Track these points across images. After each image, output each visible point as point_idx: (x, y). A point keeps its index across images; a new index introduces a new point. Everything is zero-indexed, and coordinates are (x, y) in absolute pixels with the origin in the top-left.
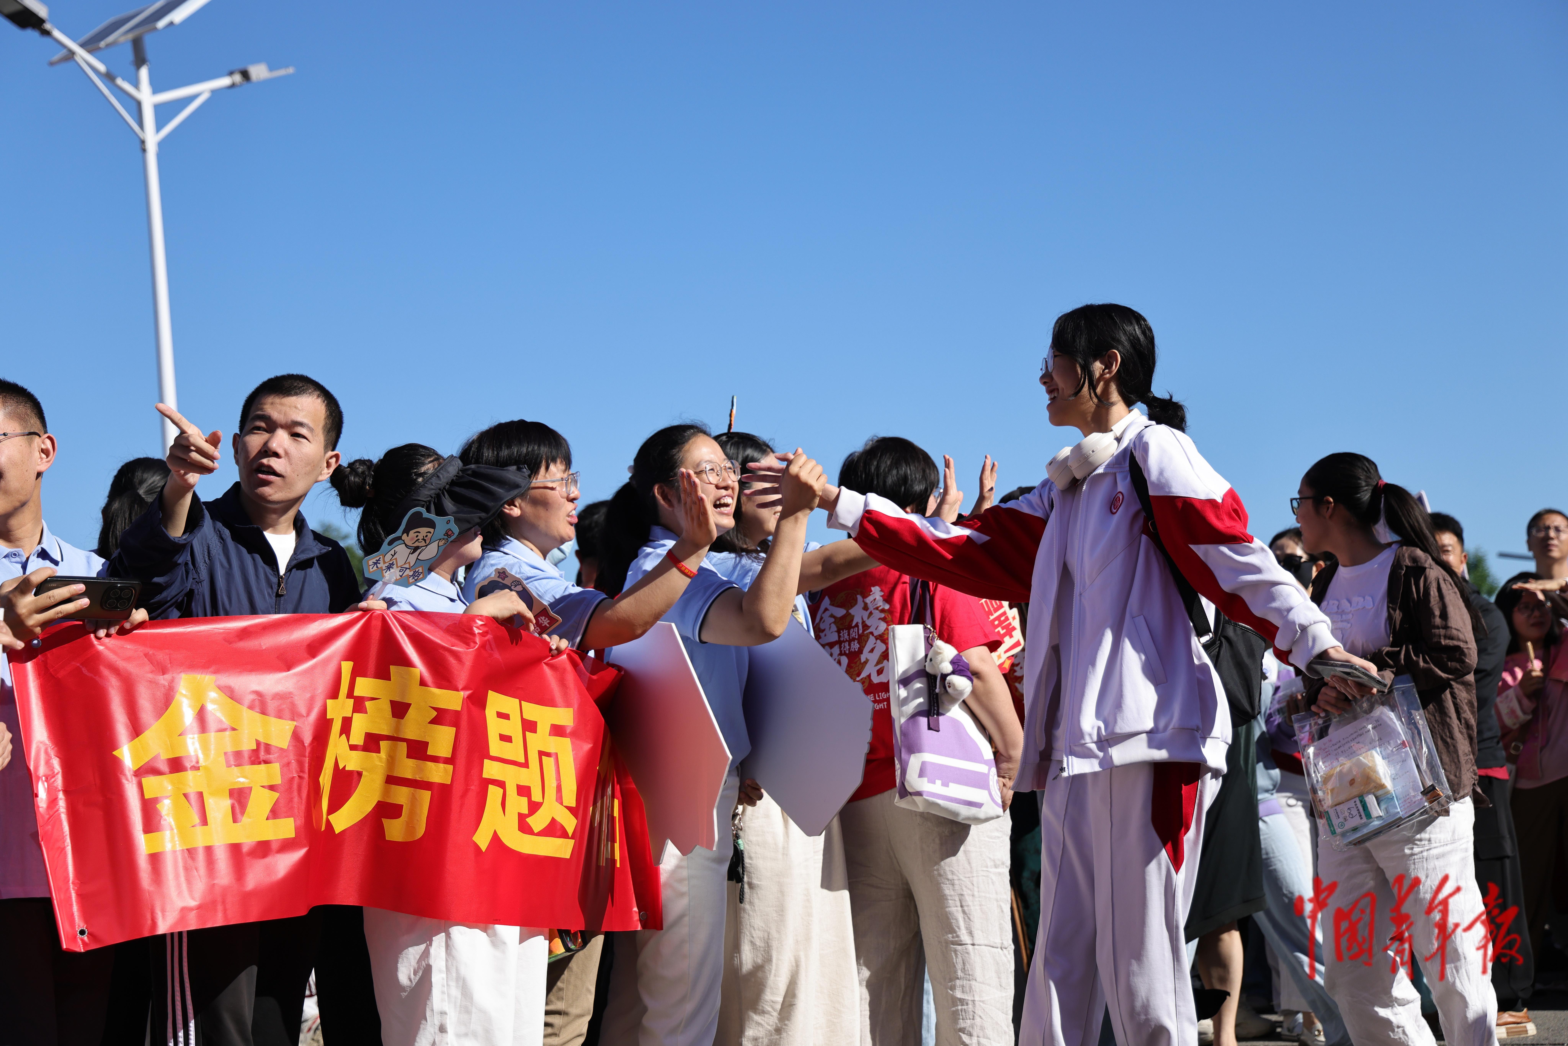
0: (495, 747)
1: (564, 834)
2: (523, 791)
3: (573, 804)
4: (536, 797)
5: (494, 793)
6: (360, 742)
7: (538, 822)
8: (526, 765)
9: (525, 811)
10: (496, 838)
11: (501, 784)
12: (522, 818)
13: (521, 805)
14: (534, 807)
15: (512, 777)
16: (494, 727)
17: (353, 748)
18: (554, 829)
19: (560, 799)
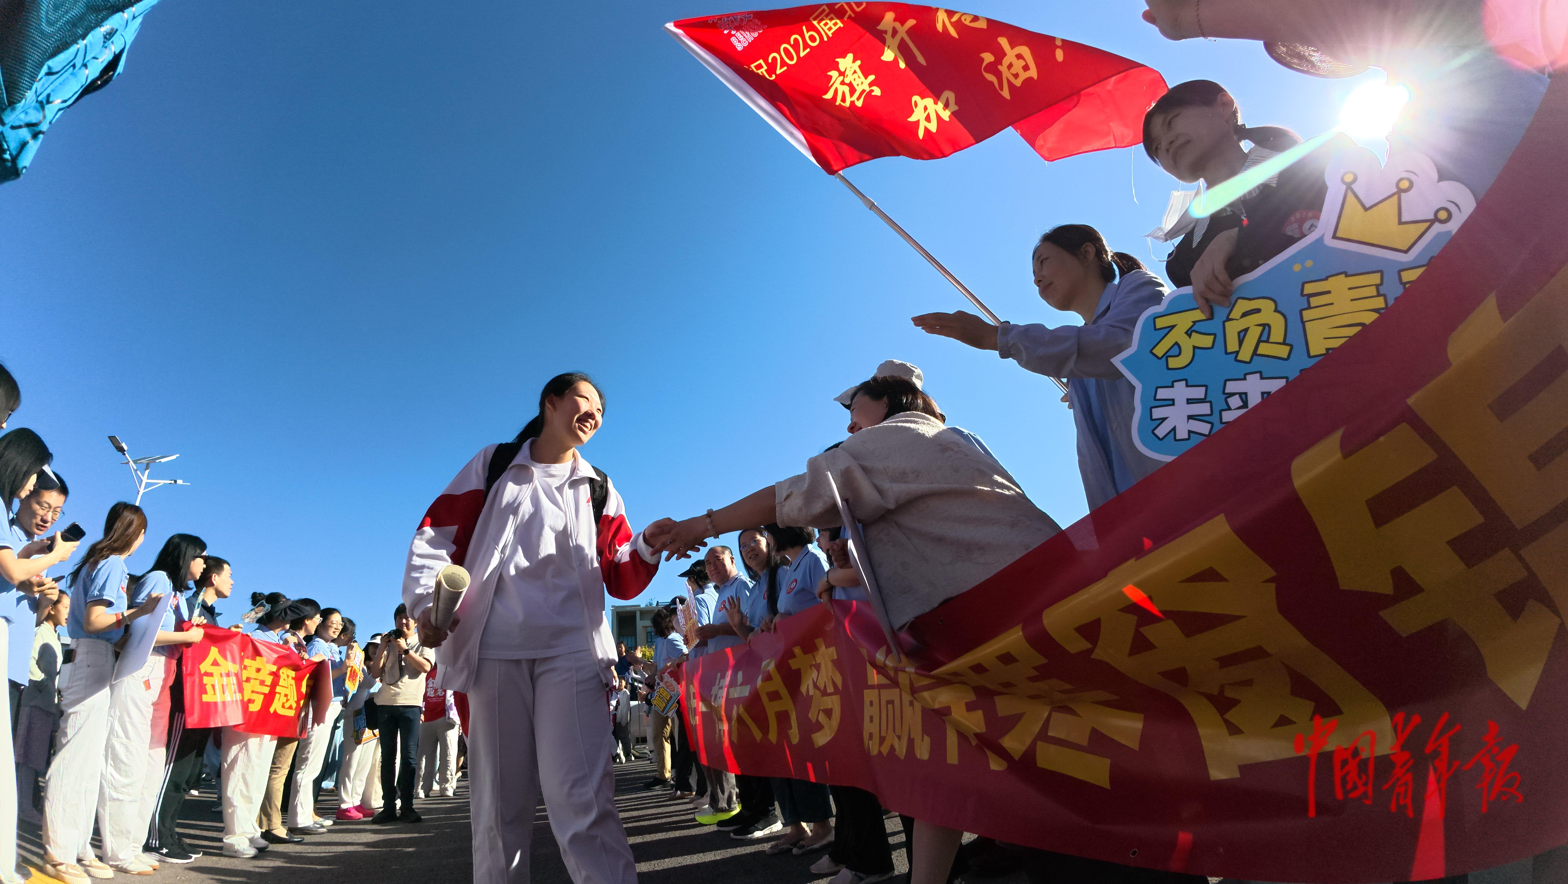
0: (281, 682)
1: (292, 710)
2: (286, 695)
3: (296, 703)
4: (288, 698)
5: (277, 695)
7: (287, 705)
8: (288, 688)
10: (275, 710)
11: (279, 693)
12: (283, 704)
13: (284, 701)
14: (288, 701)
15: (283, 692)
16: (283, 676)
18: (290, 708)
19: (294, 700)
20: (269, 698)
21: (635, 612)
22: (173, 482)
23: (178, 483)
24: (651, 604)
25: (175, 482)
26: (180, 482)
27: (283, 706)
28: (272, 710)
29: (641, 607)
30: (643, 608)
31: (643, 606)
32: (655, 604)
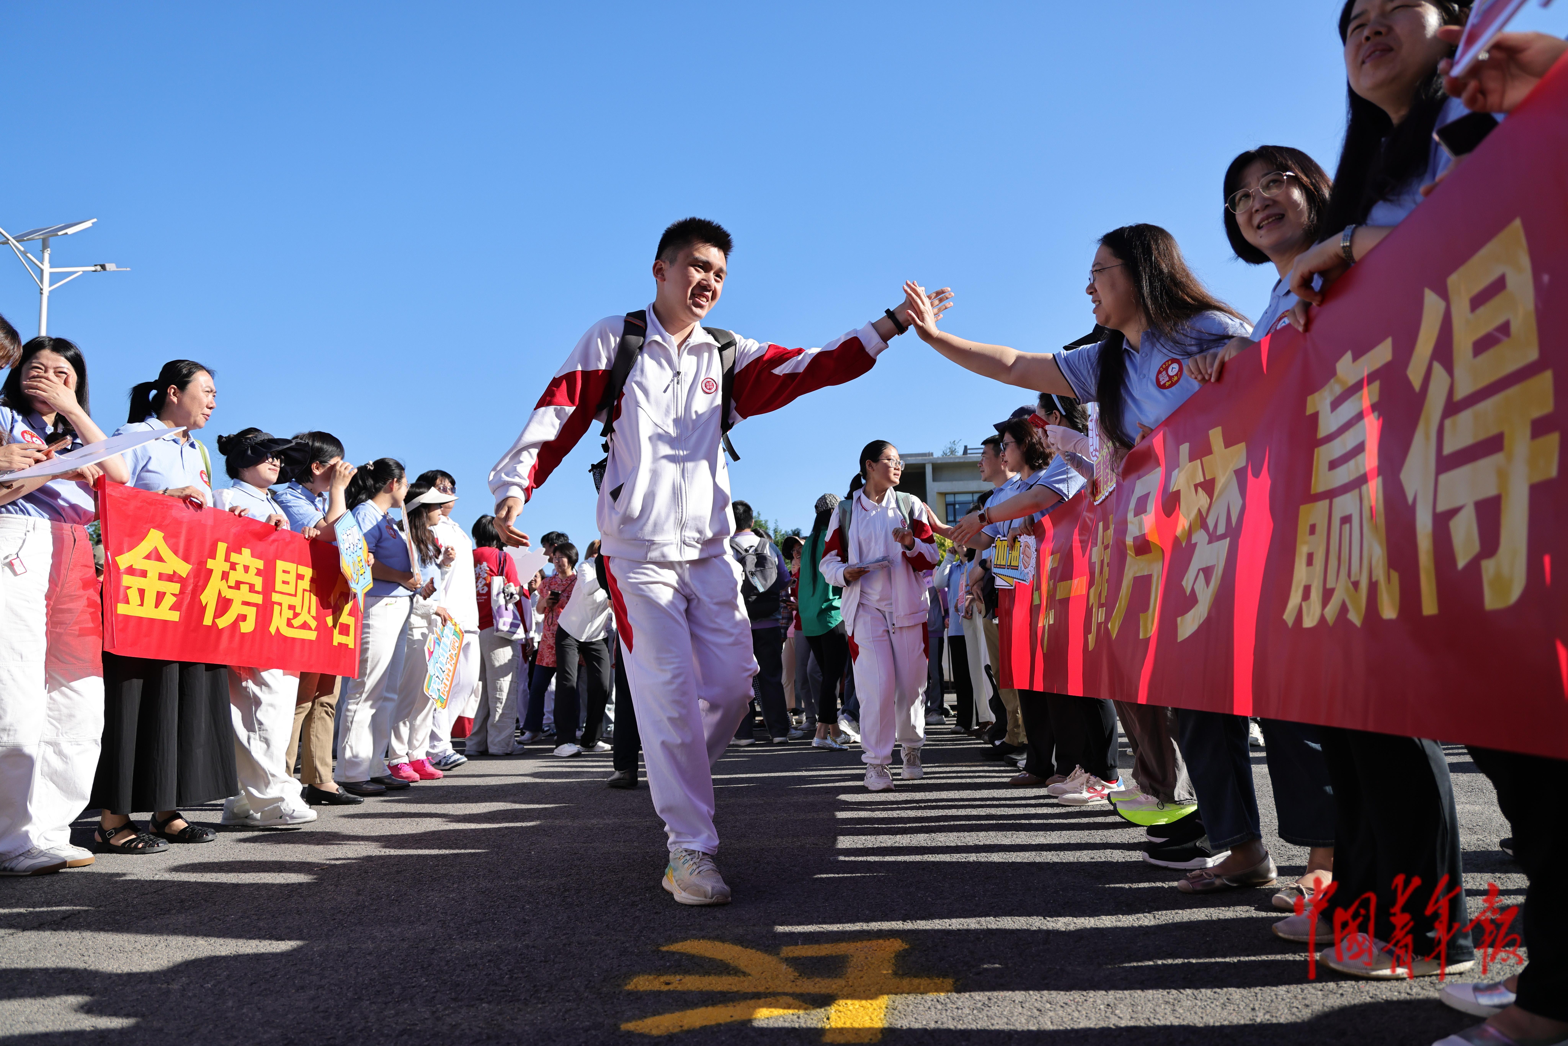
0: (279, 586)
1: (310, 629)
2: (292, 607)
3: (315, 615)
4: (298, 610)
5: (277, 608)
6: (233, 584)
7: (296, 622)
8: (295, 595)
9: (291, 617)
10: (278, 629)
11: (280, 604)
12: (289, 620)
13: (290, 614)
14: (296, 615)
15: (286, 601)
16: (279, 577)
17: (230, 587)
18: (305, 626)
19: (309, 612)
20: (265, 612)
21: (922, 467)
22: (99, 268)
23: (108, 269)
24: (953, 452)
25: (103, 267)
26: (111, 267)
27: (289, 624)
28: (273, 630)
29: (935, 456)
30: (938, 458)
31: (938, 454)
32: (960, 452)
